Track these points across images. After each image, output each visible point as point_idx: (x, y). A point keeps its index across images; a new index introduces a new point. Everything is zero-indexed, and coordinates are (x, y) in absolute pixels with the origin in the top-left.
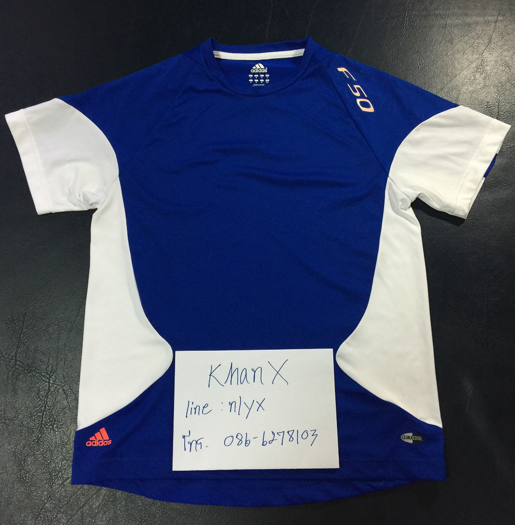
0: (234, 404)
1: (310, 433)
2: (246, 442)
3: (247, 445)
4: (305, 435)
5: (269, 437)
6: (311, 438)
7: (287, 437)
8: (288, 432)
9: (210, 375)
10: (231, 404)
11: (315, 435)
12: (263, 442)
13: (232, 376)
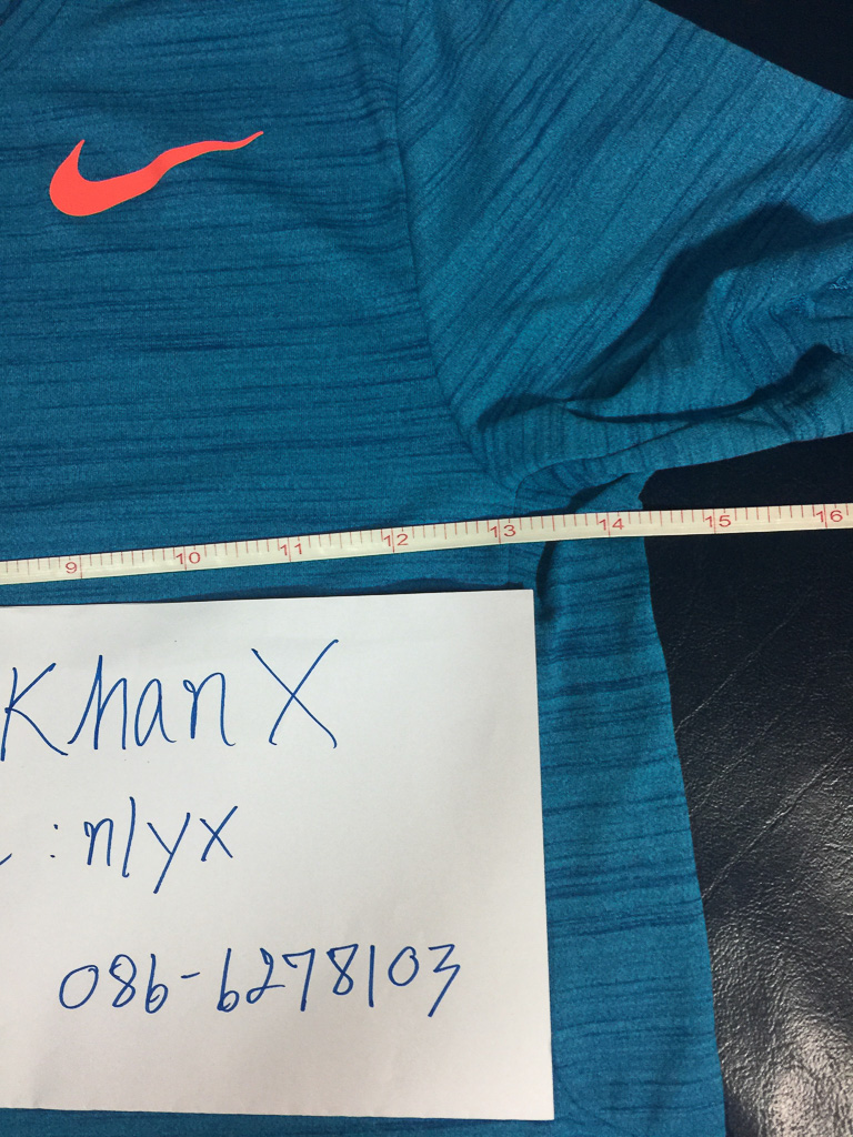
0: (104, 830)
1: (428, 960)
2: (151, 991)
3: (153, 1006)
4: (404, 969)
5: (248, 974)
6: (430, 983)
7: (325, 972)
8: (331, 954)
9: (8, 710)
10: (95, 831)
11: (448, 968)
12: (223, 996)
13: (100, 713)
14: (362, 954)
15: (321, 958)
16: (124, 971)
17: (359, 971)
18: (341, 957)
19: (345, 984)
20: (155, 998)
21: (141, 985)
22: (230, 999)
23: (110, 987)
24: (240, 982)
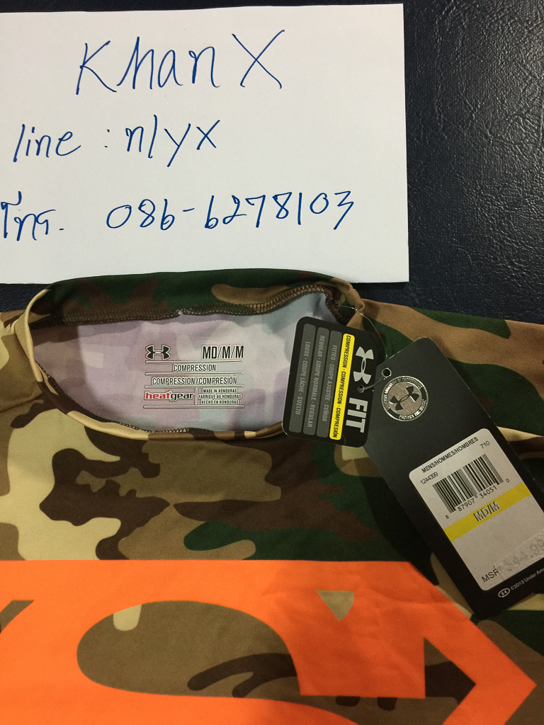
0: (137, 134)
1: (334, 200)
2: (164, 218)
3: (165, 227)
4: (320, 204)
5: (224, 208)
6: (335, 212)
7: (271, 208)
8: (275, 198)
9: (82, 67)
10: (132, 133)
11: (346, 202)
12: (209, 220)
13: (137, 69)
15: (269, 200)
16: (148, 208)
17: (292, 206)
18: (281, 200)
19: (283, 213)
20: (167, 222)
21: (158, 215)
22: (212, 222)
23: (138, 217)
24: (219, 213)
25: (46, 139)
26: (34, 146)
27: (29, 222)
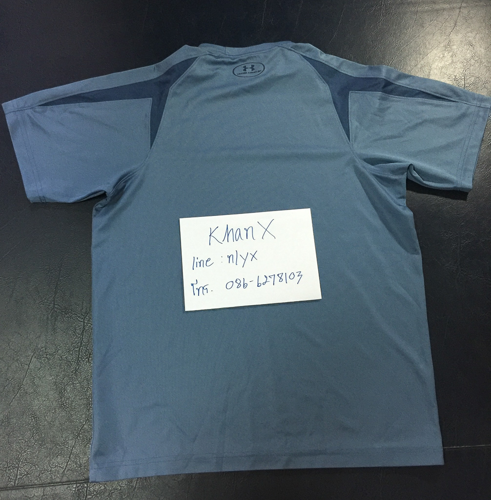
0: (232, 256)
1: (296, 275)
3: (245, 287)
4: (292, 276)
6: (297, 278)
7: (277, 278)
8: (278, 275)
9: (210, 236)
10: (230, 257)
11: (300, 275)
13: (228, 236)
14: (284, 275)
15: (276, 276)
16: (238, 282)
17: (284, 277)
18: (280, 276)
19: (281, 280)
20: (245, 285)
21: (242, 284)
22: (259, 285)
23: (236, 285)
24: (261, 281)
25: (202, 262)
26: (198, 264)
27: (201, 289)
